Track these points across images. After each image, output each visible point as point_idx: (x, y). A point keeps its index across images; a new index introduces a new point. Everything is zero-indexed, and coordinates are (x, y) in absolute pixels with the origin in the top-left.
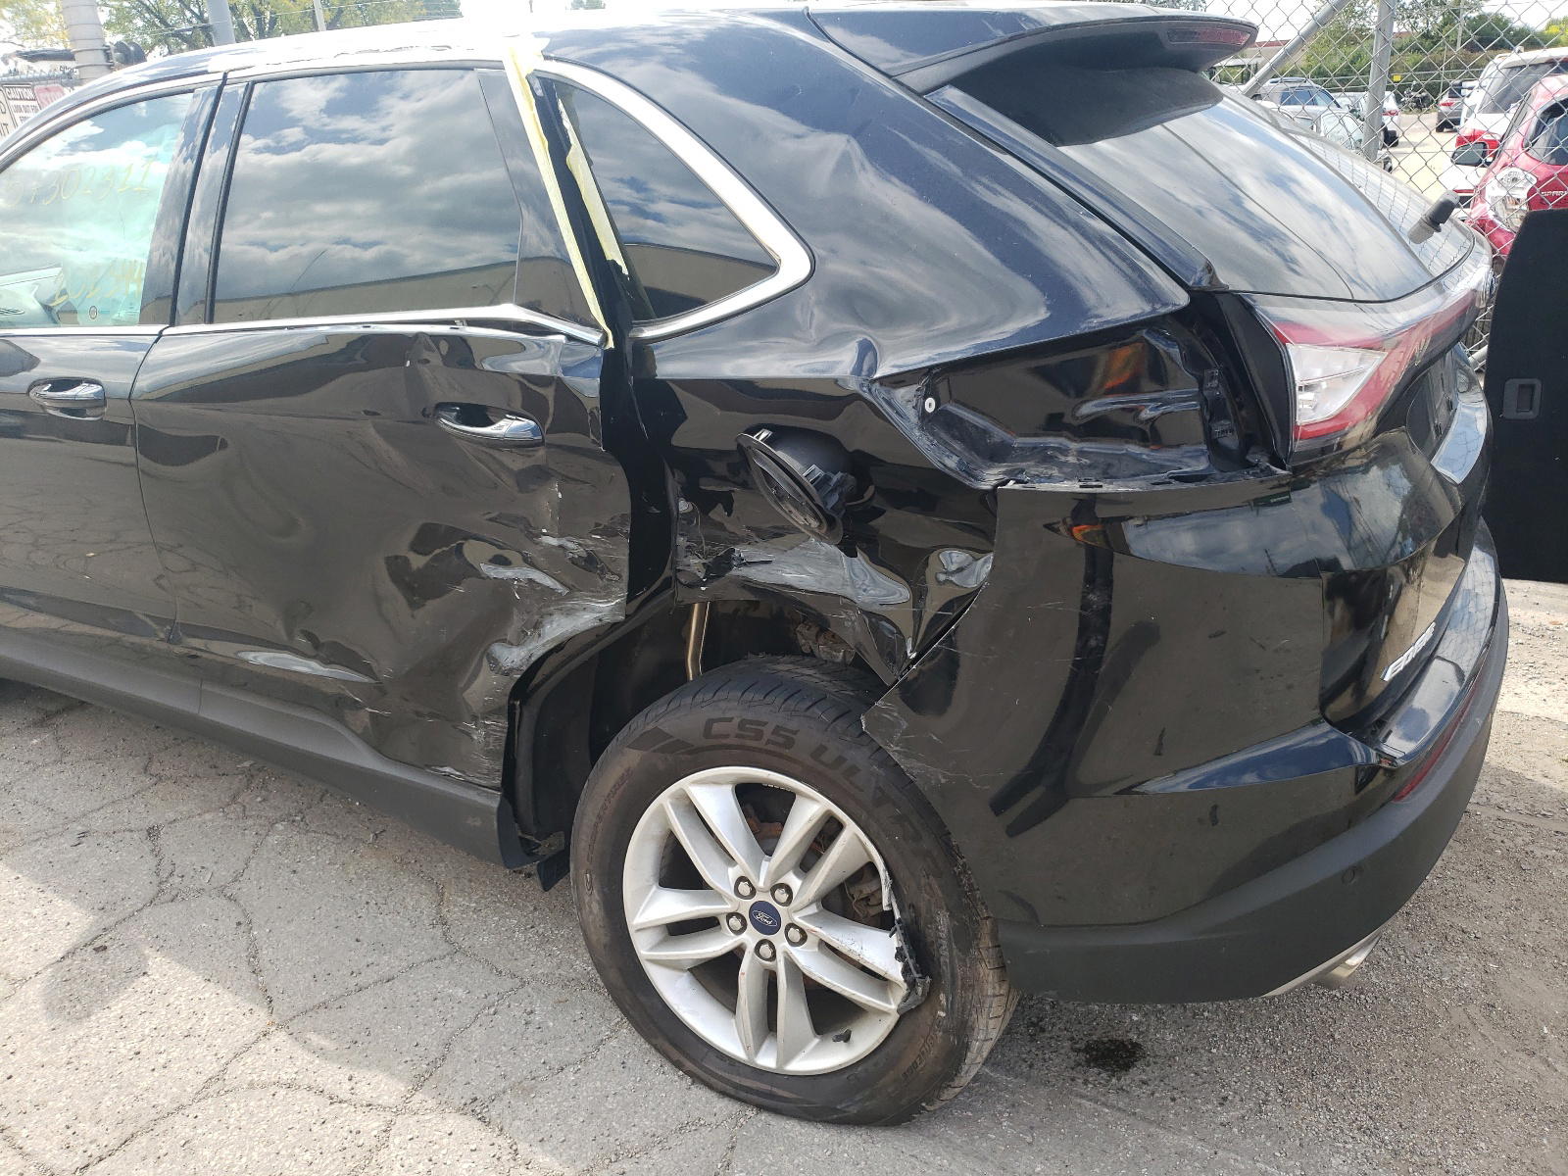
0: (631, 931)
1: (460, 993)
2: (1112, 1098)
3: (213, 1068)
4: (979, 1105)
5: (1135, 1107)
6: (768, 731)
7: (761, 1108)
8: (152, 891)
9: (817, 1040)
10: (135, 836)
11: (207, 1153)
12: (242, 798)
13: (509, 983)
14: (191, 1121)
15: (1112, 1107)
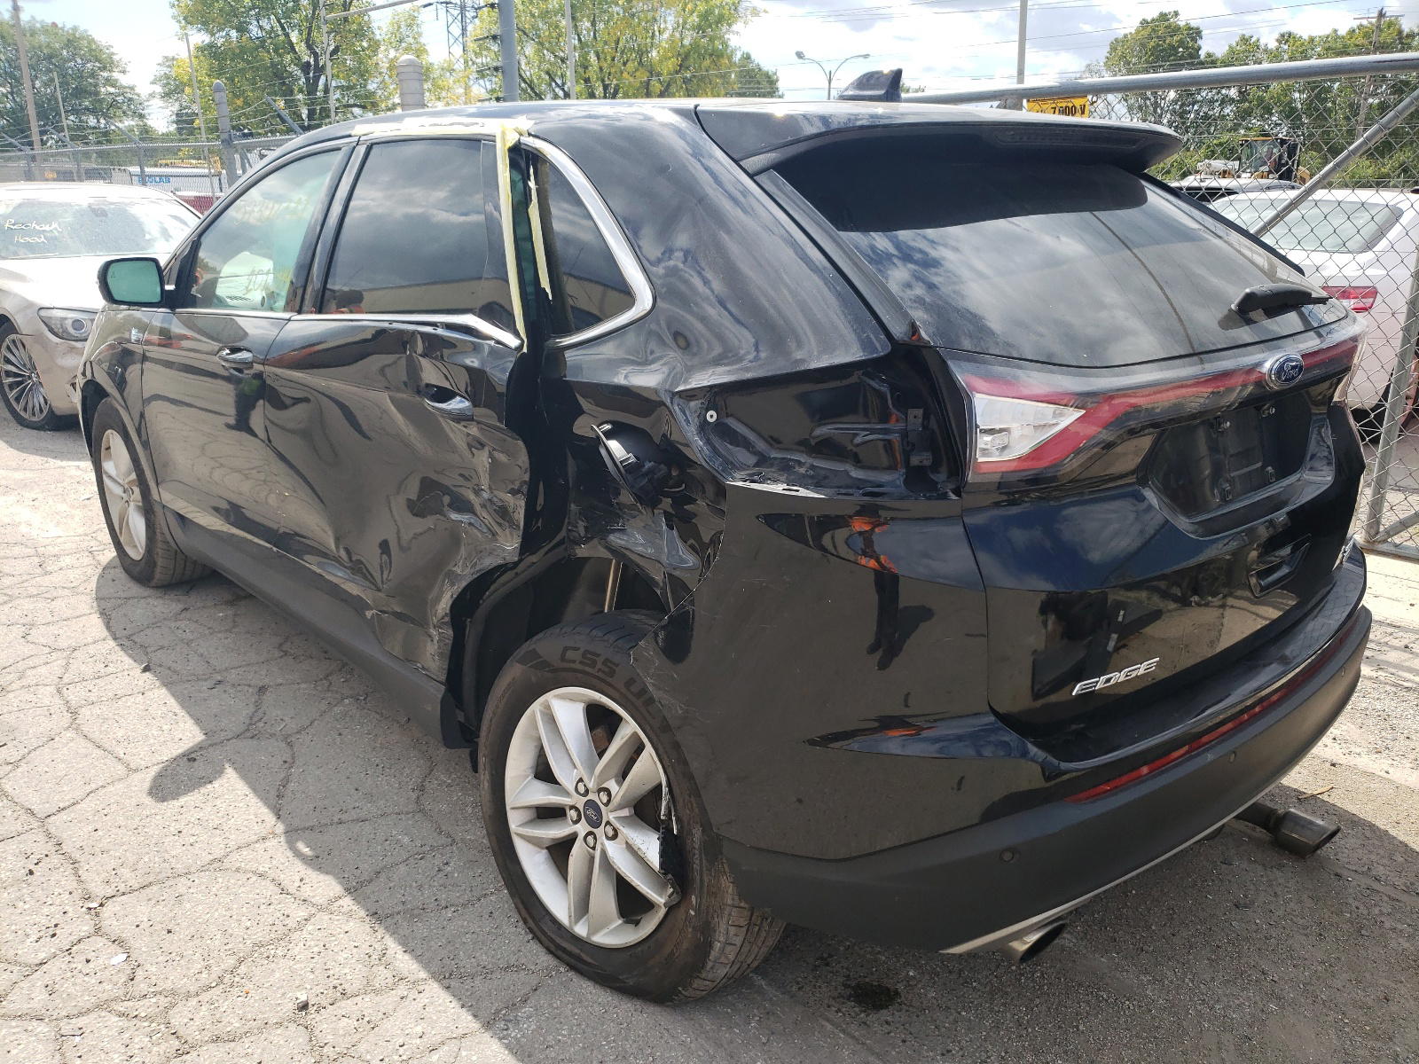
0: (508, 808)
1: (406, 840)
2: (853, 1029)
3: (218, 853)
4: (741, 1006)
5: (868, 1039)
6: (600, 661)
7: (572, 968)
8: (243, 728)
9: (620, 922)
10: (251, 690)
11: (188, 906)
12: (333, 678)
13: (443, 840)
14: (189, 883)
15: (848, 1034)
